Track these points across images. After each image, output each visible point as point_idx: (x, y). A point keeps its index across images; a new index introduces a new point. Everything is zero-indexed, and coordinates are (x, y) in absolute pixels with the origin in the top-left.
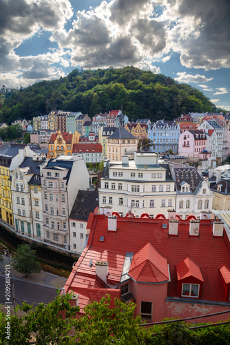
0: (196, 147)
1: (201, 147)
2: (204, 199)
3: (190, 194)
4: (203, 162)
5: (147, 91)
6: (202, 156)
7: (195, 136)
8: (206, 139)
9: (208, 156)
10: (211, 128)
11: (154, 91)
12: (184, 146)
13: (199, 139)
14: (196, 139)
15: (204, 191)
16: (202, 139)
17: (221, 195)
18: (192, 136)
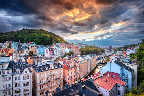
0: (50, 53)
1: (52, 53)
2: (26, 76)
3: (20, 74)
4: (52, 58)
5: (43, 36)
6: (52, 56)
7: (49, 50)
8: (54, 51)
9: (54, 56)
10: (56, 47)
11: (46, 36)
12: (47, 53)
13: (51, 51)
14: (50, 51)
15: (26, 72)
16: (52, 51)
17: (43, 72)
18: (48, 50)
